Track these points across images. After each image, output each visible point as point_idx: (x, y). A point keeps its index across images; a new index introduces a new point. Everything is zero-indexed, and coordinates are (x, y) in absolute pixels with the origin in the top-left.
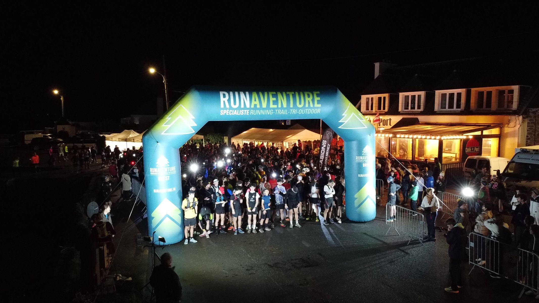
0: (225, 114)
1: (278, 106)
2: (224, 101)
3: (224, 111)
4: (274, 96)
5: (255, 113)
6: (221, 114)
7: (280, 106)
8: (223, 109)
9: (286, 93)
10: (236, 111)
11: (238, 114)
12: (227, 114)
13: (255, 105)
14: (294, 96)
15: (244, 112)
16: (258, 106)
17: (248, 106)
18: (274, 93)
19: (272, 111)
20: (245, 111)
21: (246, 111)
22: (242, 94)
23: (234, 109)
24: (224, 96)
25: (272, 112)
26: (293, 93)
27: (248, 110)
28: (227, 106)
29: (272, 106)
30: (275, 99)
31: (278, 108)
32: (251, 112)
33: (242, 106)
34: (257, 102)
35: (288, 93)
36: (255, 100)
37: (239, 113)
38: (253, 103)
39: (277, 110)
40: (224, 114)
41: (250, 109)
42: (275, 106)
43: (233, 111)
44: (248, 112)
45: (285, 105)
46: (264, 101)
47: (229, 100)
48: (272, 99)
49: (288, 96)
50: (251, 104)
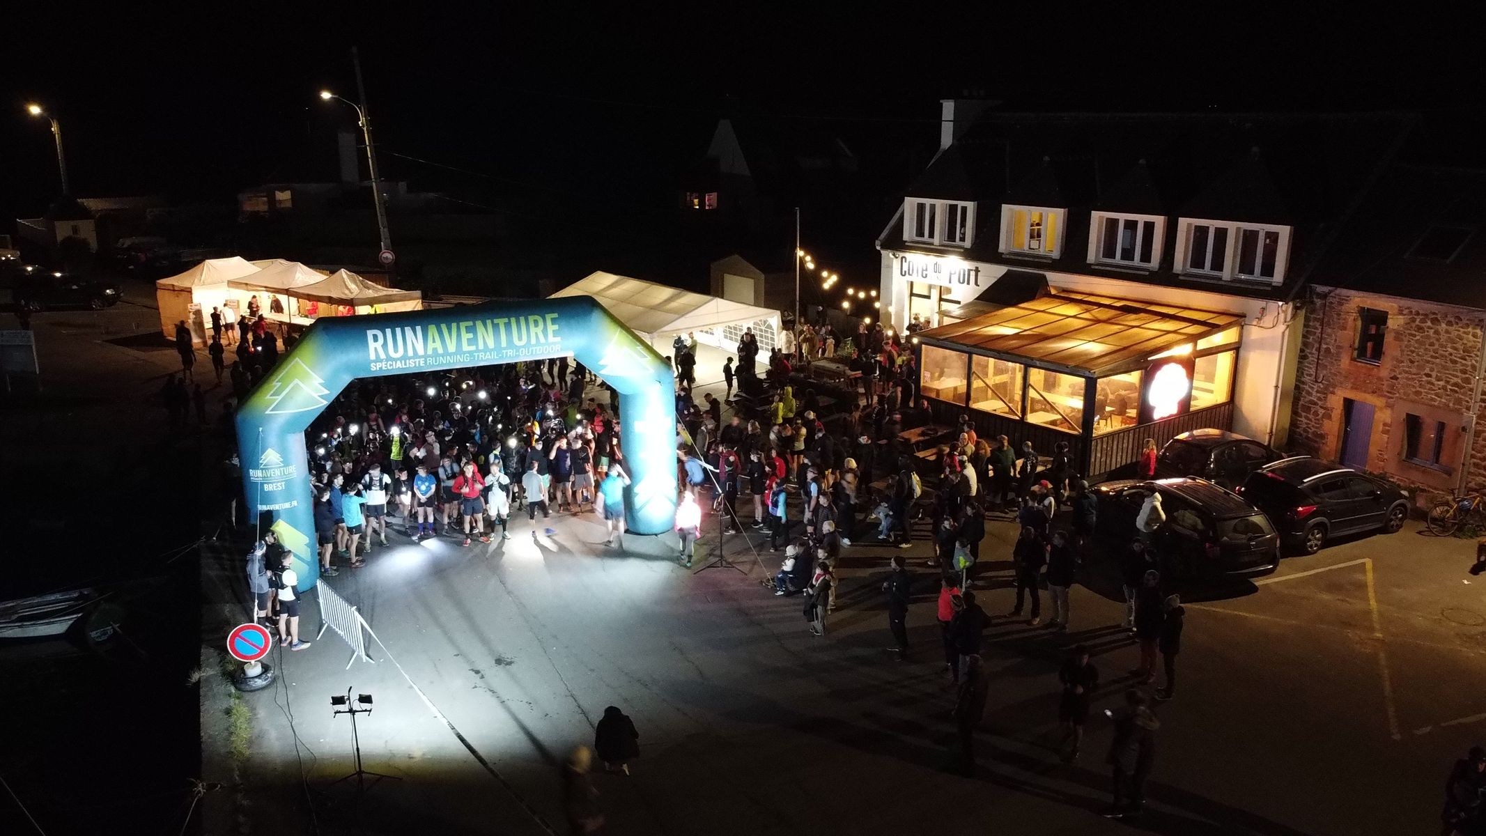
0: (381, 368)
1: (477, 347)
2: (376, 349)
3: (378, 364)
4: (468, 330)
5: (436, 362)
6: (372, 369)
7: (481, 346)
8: (375, 362)
9: (492, 322)
10: (399, 362)
11: (404, 366)
12: (384, 368)
13: (435, 350)
14: (508, 325)
15: (415, 363)
16: (440, 351)
17: (421, 351)
18: (470, 323)
19: (467, 356)
20: (417, 360)
21: (419, 362)
22: (408, 330)
23: (395, 360)
24: (375, 338)
25: (468, 358)
26: (506, 320)
27: (422, 359)
28: (383, 356)
29: (466, 347)
30: (471, 336)
31: (478, 350)
32: (428, 362)
33: (410, 353)
34: (438, 344)
35: (496, 321)
36: (434, 341)
37: (405, 364)
38: (431, 345)
39: (476, 354)
40: (378, 369)
41: (425, 356)
42: (473, 348)
43: (394, 362)
44: (422, 362)
45: (491, 344)
46: (451, 339)
47: (385, 345)
48: (466, 336)
49: (496, 326)
50: (427, 347)
